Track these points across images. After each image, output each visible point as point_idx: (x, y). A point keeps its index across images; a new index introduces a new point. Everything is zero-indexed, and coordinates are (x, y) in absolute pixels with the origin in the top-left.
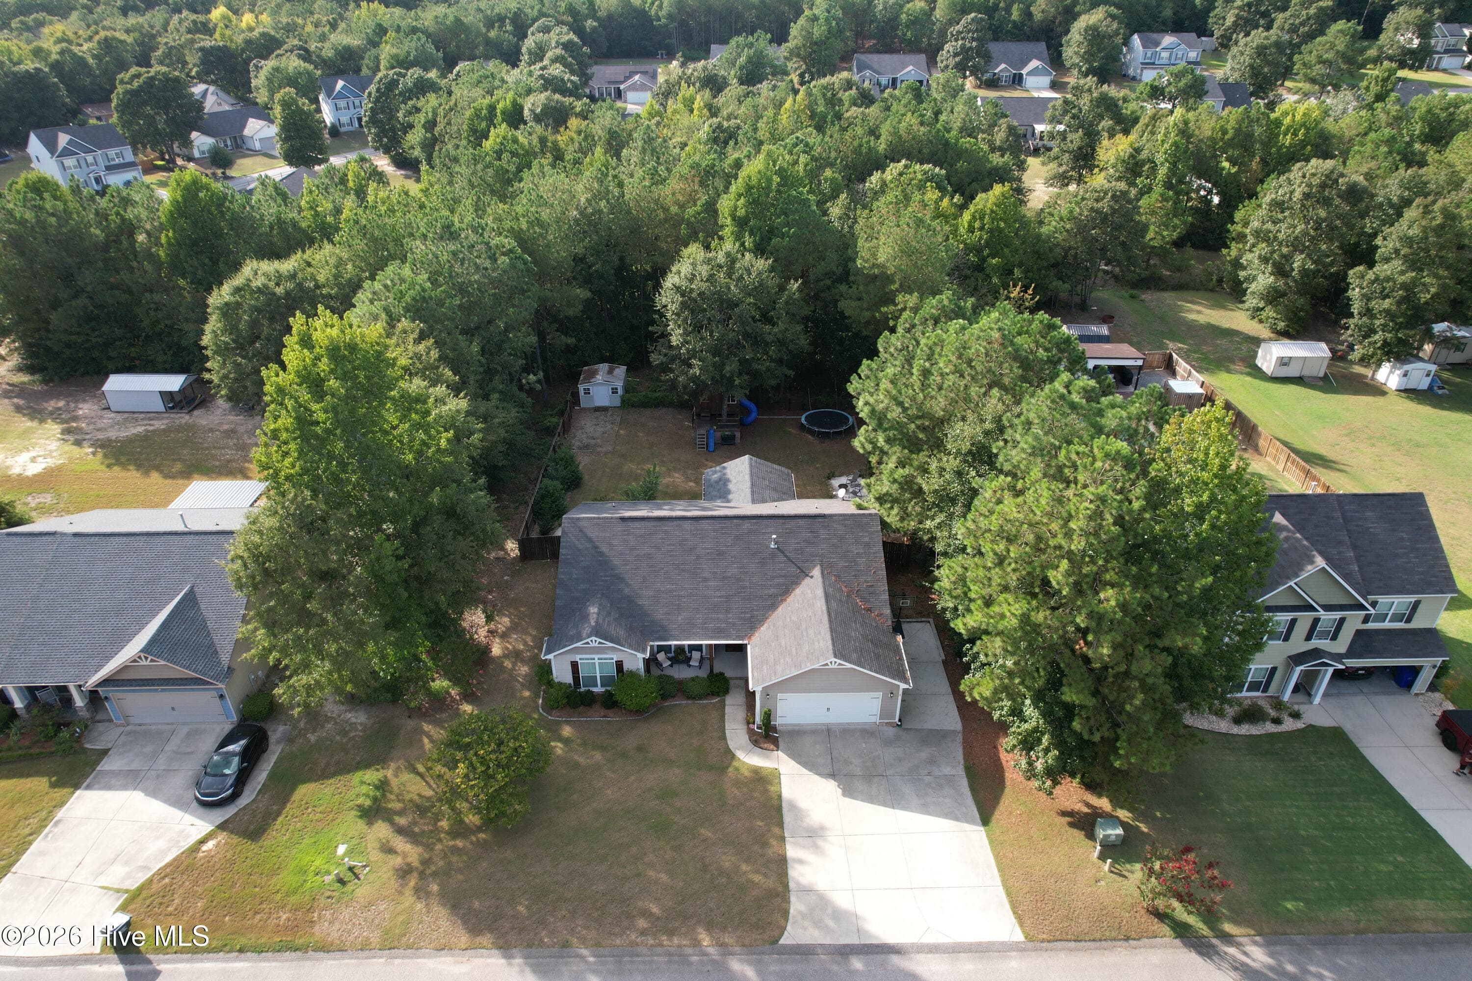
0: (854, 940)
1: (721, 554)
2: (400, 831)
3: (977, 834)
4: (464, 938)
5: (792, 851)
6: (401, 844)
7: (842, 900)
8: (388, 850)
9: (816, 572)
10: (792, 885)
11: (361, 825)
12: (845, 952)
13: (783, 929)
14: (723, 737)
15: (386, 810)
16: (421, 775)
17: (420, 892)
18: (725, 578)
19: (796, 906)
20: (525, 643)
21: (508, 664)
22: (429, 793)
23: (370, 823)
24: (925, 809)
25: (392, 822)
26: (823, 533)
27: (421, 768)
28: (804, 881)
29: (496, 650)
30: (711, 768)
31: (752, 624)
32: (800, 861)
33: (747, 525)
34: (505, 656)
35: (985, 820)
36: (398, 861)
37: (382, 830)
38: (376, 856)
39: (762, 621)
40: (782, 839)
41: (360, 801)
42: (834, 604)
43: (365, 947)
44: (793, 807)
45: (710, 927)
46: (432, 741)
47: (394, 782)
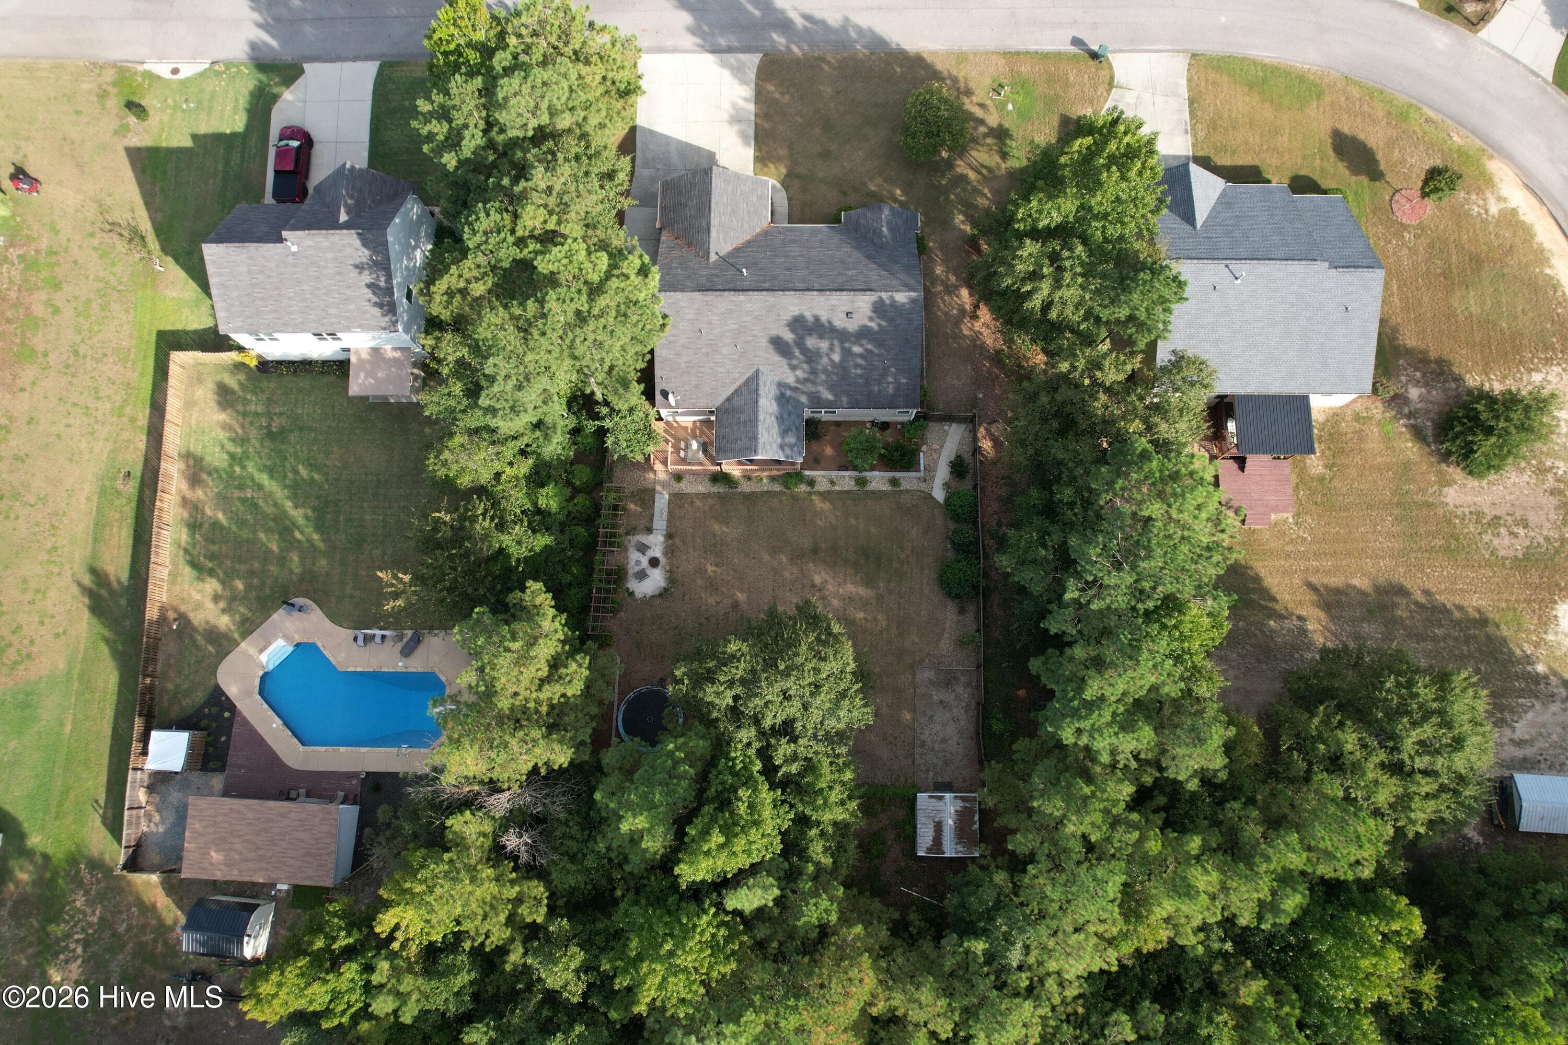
0: (725, 56)
1: (789, 269)
2: (982, 122)
3: (642, 121)
4: (925, 56)
5: (751, 107)
6: (978, 112)
7: (726, 73)
8: (982, 106)
9: (713, 257)
10: (753, 86)
11: (1006, 125)
12: (730, 50)
13: (761, 61)
14: (789, 199)
15: (995, 137)
16: (982, 166)
17: (955, 80)
18: (786, 257)
19: (752, 75)
20: (944, 301)
21: (953, 279)
22: (974, 153)
23: (1000, 126)
24: (666, 137)
25: (988, 127)
26: (703, 281)
27: (984, 171)
28: (745, 87)
29: (964, 292)
30: (798, 176)
31: (766, 234)
32: (746, 100)
33: (767, 285)
34: (956, 288)
35: (633, 129)
36: (975, 99)
37: (993, 120)
38: (988, 102)
39: (758, 235)
40: (756, 115)
41: (1014, 144)
42: (704, 224)
43: (975, 54)
44: (747, 144)
45: (798, 60)
46: (985, 195)
47: (998, 159)
